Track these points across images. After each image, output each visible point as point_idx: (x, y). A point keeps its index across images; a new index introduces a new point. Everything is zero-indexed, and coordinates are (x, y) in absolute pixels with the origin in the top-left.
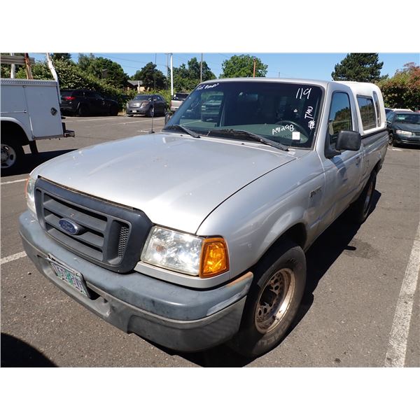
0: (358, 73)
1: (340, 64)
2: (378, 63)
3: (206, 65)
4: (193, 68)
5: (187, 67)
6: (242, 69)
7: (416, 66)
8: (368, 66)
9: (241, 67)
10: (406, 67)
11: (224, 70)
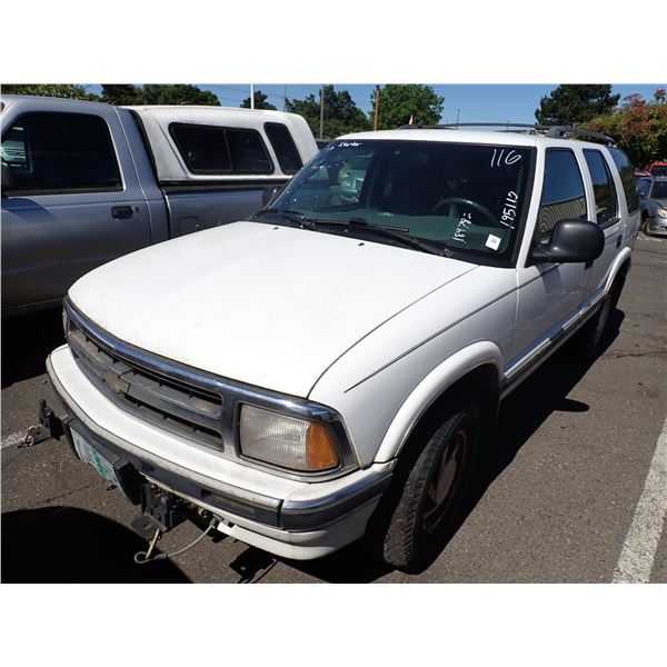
0: (576, 112)
1: (549, 96)
2: (611, 95)
3: (349, 97)
4: (326, 101)
5: (317, 100)
6: (403, 104)
7: (641, 100)
8: (595, 100)
9: (402, 100)
10: (628, 102)
11: (374, 105)
